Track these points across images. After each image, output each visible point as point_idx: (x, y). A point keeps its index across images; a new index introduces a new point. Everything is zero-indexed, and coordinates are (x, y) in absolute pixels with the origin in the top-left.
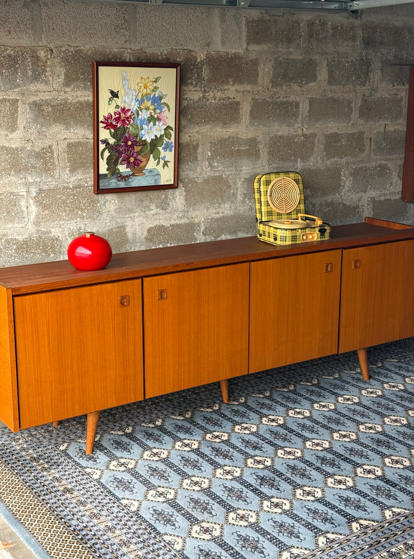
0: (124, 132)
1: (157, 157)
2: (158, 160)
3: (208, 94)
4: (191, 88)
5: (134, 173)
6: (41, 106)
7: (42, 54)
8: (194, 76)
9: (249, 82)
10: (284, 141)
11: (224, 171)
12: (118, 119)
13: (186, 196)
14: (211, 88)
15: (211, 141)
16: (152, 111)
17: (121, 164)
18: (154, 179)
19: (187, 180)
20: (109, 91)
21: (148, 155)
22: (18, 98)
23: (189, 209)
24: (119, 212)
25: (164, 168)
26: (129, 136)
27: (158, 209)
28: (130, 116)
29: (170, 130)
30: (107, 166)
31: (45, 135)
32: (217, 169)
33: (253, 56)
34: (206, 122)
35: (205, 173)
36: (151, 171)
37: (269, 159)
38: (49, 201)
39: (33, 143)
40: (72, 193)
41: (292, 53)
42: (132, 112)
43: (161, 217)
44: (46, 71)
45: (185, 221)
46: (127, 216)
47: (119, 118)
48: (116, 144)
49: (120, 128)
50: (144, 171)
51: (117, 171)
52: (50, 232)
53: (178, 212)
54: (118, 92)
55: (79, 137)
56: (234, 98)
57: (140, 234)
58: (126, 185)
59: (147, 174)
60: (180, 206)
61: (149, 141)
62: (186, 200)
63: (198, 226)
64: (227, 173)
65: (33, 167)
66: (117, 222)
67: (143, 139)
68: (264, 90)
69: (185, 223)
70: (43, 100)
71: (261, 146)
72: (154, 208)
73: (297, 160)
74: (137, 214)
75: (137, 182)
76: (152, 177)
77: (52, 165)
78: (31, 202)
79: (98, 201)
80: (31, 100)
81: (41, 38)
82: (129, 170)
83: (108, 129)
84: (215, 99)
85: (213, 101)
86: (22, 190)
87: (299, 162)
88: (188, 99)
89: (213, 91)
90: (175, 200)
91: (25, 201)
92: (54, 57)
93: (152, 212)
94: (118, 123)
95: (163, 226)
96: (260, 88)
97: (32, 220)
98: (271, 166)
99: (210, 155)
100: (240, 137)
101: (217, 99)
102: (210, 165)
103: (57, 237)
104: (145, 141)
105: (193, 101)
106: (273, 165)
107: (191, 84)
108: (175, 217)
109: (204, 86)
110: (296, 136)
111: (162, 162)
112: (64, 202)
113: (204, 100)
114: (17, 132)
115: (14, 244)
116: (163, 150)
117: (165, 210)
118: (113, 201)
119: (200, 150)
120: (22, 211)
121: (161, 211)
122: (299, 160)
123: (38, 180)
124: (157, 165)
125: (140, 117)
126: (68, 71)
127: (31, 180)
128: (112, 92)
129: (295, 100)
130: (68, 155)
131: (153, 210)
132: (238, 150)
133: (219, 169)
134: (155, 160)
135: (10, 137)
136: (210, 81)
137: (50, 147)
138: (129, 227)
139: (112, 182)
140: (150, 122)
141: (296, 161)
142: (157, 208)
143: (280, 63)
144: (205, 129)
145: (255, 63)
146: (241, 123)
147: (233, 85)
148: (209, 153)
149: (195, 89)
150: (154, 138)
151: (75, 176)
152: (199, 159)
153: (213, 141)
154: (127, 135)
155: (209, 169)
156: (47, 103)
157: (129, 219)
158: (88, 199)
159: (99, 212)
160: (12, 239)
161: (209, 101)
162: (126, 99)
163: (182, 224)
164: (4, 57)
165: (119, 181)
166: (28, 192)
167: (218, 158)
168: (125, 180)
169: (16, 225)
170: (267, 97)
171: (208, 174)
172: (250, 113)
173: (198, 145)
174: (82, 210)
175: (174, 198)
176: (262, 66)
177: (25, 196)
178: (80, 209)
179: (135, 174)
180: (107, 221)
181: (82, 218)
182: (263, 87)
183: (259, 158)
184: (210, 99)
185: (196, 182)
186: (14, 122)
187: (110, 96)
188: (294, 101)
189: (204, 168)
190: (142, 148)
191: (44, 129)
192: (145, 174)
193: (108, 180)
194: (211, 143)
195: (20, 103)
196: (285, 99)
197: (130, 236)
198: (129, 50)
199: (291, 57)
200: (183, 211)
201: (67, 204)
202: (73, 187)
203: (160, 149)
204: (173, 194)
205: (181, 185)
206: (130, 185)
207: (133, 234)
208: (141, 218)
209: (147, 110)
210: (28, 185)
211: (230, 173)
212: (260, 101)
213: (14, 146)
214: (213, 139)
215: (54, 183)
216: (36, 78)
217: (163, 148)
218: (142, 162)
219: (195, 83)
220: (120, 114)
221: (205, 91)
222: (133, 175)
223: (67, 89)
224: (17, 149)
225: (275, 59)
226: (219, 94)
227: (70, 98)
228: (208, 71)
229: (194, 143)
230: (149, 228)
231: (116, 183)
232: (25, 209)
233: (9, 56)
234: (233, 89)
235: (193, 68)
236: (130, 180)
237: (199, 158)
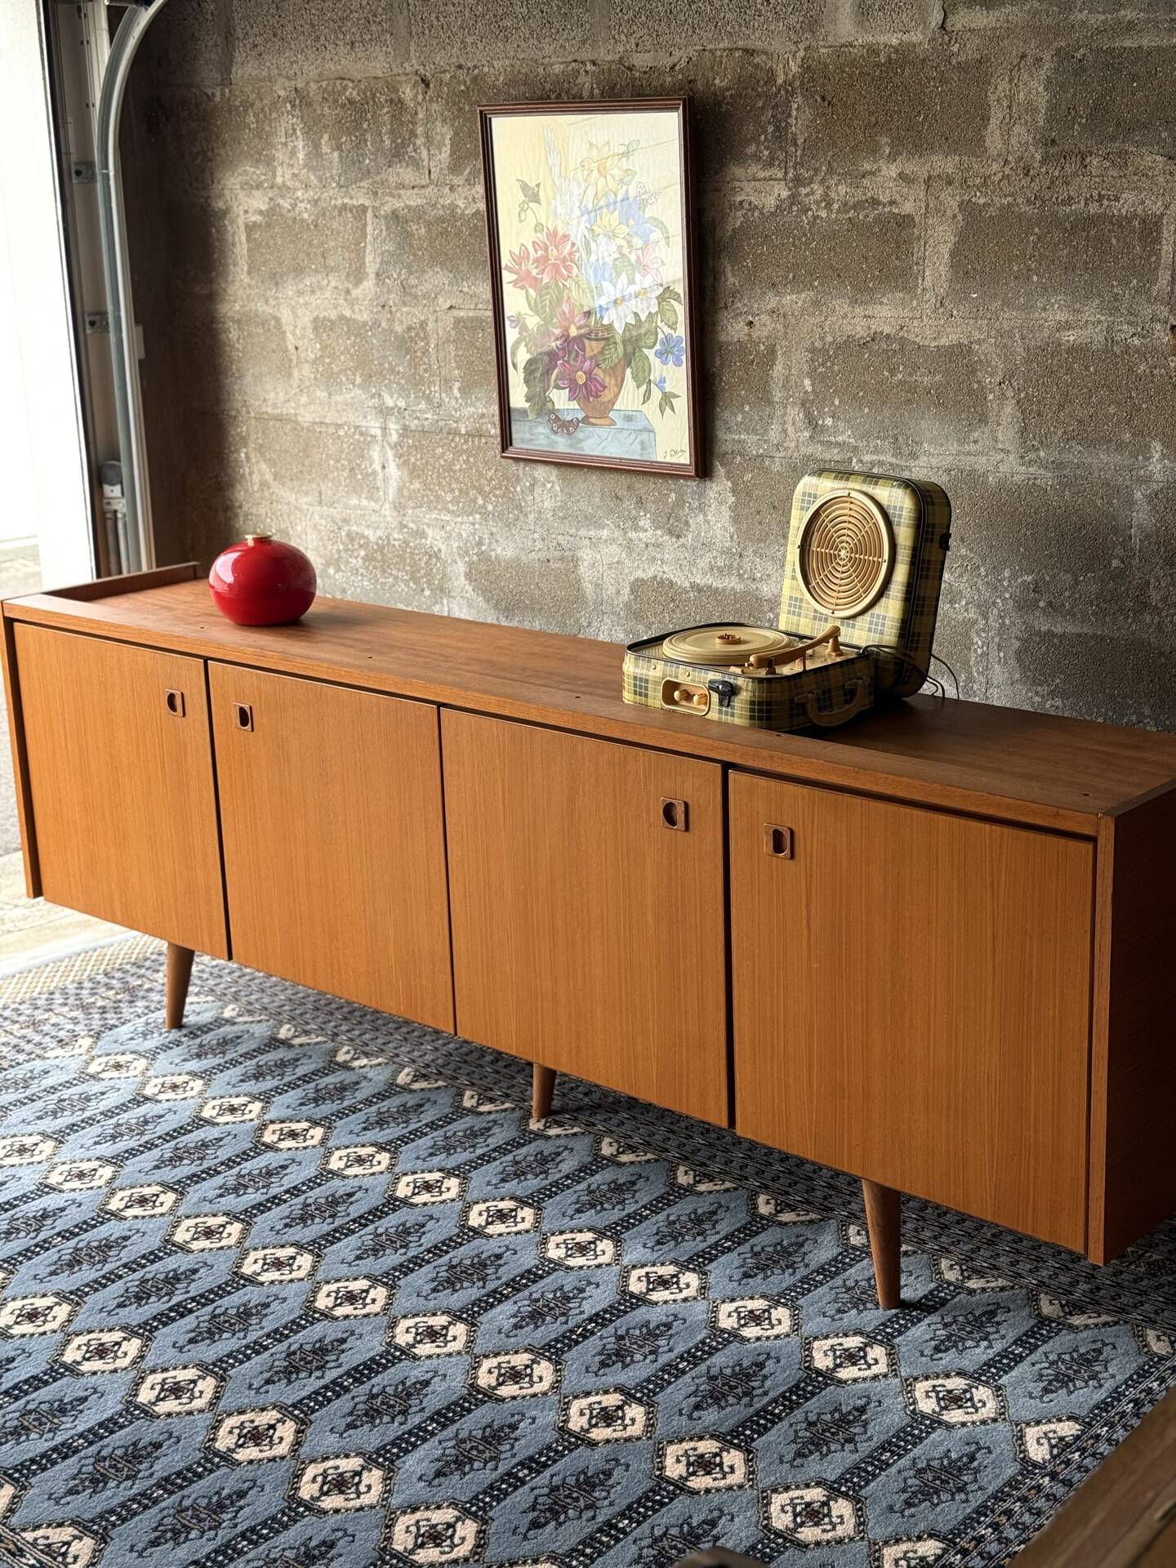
0: (559, 301)
1: (643, 379)
2: (645, 386)
3: (808, 190)
4: (754, 169)
5: (587, 417)
6: (407, 222)
7: (407, 93)
8: (765, 132)
9: (951, 146)
10: (1087, 368)
11: (856, 448)
12: (542, 262)
13: (734, 508)
14: (817, 170)
15: (813, 343)
16: (624, 243)
17: (558, 387)
18: (638, 440)
19: (739, 458)
20: (518, 184)
21: (619, 369)
22: (366, 204)
23: (745, 548)
24: (564, 518)
25: (662, 413)
26: (572, 311)
27: (659, 532)
28: (570, 254)
29: (672, 302)
30: (525, 389)
31: (416, 297)
32: (832, 439)
33: (969, 51)
34: (798, 282)
35: (793, 445)
36: (629, 418)
37: (1023, 431)
38: (422, 458)
39: (391, 312)
40: (465, 447)
41: (1130, 26)
42: (573, 245)
43: (667, 556)
44: (416, 136)
45: (731, 583)
46: (583, 532)
47: (546, 258)
48: (542, 329)
49: (547, 287)
50: (611, 414)
51: (549, 405)
52: (423, 535)
53: (715, 553)
54: (538, 185)
55: (480, 306)
56: (892, 203)
57: (612, 590)
58: (571, 446)
59: (620, 424)
60: (719, 532)
61: (619, 328)
62: (736, 520)
63: (771, 610)
64: (867, 458)
65: (393, 371)
66: (559, 545)
67: (605, 322)
68: (1007, 171)
69: (733, 588)
70: (409, 208)
71: (991, 375)
72: (647, 527)
73: (1148, 447)
74: (605, 533)
75: (599, 443)
76: (633, 436)
77: (426, 371)
78: (390, 454)
79: (518, 479)
80: (387, 208)
81: (408, 52)
82: (574, 405)
83: (522, 287)
84: (829, 205)
85: (823, 214)
86: (372, 423)
87: (1157, 456)
88: (746, 206)
89: (822, 182)
90: (705, 515)
91: (378, 449)
92: (431, 100)
93: (642, 535)
94: (543, 271)
95: (671, 584)
96: (995, 166)
97: (391, 498)
98: (1032, 456)
99: (809, 389)
100: (912, 337)
101: (836, 206)
102: (811, 423)
103: (436, 549)
104: (610, 328)
105: (761, 213)
106: (1042, 454)
107: (757, 158)
108: (703, 563)
109: (796, 163)
110: (1142, 353)
111: (656, 394)
112: (449, 467)
113: (795, 208)
114: (365, 283)
115: (361, 546)
116: (658, 360)
117: (678, 537)
118: (549, 486)
119: (778, 370)
120: (374, 473)
121: (666, 538)
122: (1157, 448)
123: (402, 403)
124: (644, 402)
125: (593, 258)
126: (456, 134)
127: (389, 402)
128: (525, 187)
129: (1139, 211)
130: (457, 349)
131: (646, 531)
132: (901, 383)
133: (840, 439)
134: (638, 387)
135: (354, 296)
136: (811, 146)
137: (423, 324)
138: (586, 564)
139: (539, 434)
140: (618, 275)
141: (1145, 451)
142: (656, 528)
143: (1080, 69)
144: (793, 300)
145: (978, 72)
146: (919, 291)
147: (892, 158)
148: (807, 382)
149: (768, 174)
150: (631, 320)
151: (472, 405)
152: (776, 399)
153: (819, 345)
154: (566, 308)
155: (807, 434)
156: (418, 213)
157: (587, 542)
158: (496, 470)
159: (519, 507)
160: (357, 534)
161: (810, 213)
162: (559, 207)
163: (724, 590)
164: (343, 106)
165: (556, 433)
166: (384, 429)
167: (837, 402)
168: (569, 433)
169: (364, 502)
170: (1020, 200)
171: (803, 451)
172: (953, 254)
173: (772, 351)
174: (486, 497)
175: (701, 509)
176: (1003, 86)
177: (379, 438)
178: (480, 491)
179: (592, 420)
180: (536, 536)
181: (485, 515)
182: (1006, 162)
183: (983, 420)
184: (814, 207)
185: (766, 471)
186: (359, 259)
187: (522, 198)
188: (1135, 215)
189: (790, 429)
190: (603, 348)
191: (413, 281)
192: (613, 423)
193: (530, 428)
194: (813, 350)
195: (369, 214)
196: (1093, 208)
197: (588, 588)
198: (589, 67)
199: (1128, 43)
200: (727, 552)
201: (455, 472)
202: (468, 434)
203: (650, 353)
204: (700, 494)
205: (720, 470)
206: (582, 449)
207: (597, 585)
208: (614, 546)
209: (609, 237)
210: (384, 412)
211: (874, 457)
212: (993, 212)
213: (358, 317)
214: (822, 339)
215: (429, 416)
216: (398, 153)
217: (659, 354)
218: (605, 387)
219: (766, 153)
220: (546, 249)
221: (798, 181)
222: (586, 420)
223: (458, 180)
224: (365, 324)
225: (1058, 51)
226: (842, 189)
227: (461, 203)
228: (808, 113)
229: (762, 348)
230: (637, 580)
231: (548, 437)
232: (378, 468)
233: (350, 101)
234: (891, 171)
235: (763, 108)
236: (581, 435)
237: (777, 396)
